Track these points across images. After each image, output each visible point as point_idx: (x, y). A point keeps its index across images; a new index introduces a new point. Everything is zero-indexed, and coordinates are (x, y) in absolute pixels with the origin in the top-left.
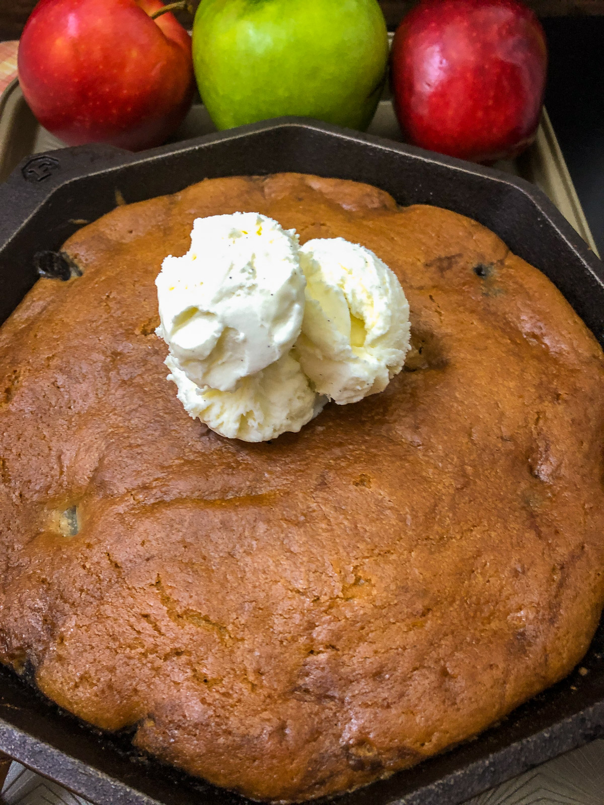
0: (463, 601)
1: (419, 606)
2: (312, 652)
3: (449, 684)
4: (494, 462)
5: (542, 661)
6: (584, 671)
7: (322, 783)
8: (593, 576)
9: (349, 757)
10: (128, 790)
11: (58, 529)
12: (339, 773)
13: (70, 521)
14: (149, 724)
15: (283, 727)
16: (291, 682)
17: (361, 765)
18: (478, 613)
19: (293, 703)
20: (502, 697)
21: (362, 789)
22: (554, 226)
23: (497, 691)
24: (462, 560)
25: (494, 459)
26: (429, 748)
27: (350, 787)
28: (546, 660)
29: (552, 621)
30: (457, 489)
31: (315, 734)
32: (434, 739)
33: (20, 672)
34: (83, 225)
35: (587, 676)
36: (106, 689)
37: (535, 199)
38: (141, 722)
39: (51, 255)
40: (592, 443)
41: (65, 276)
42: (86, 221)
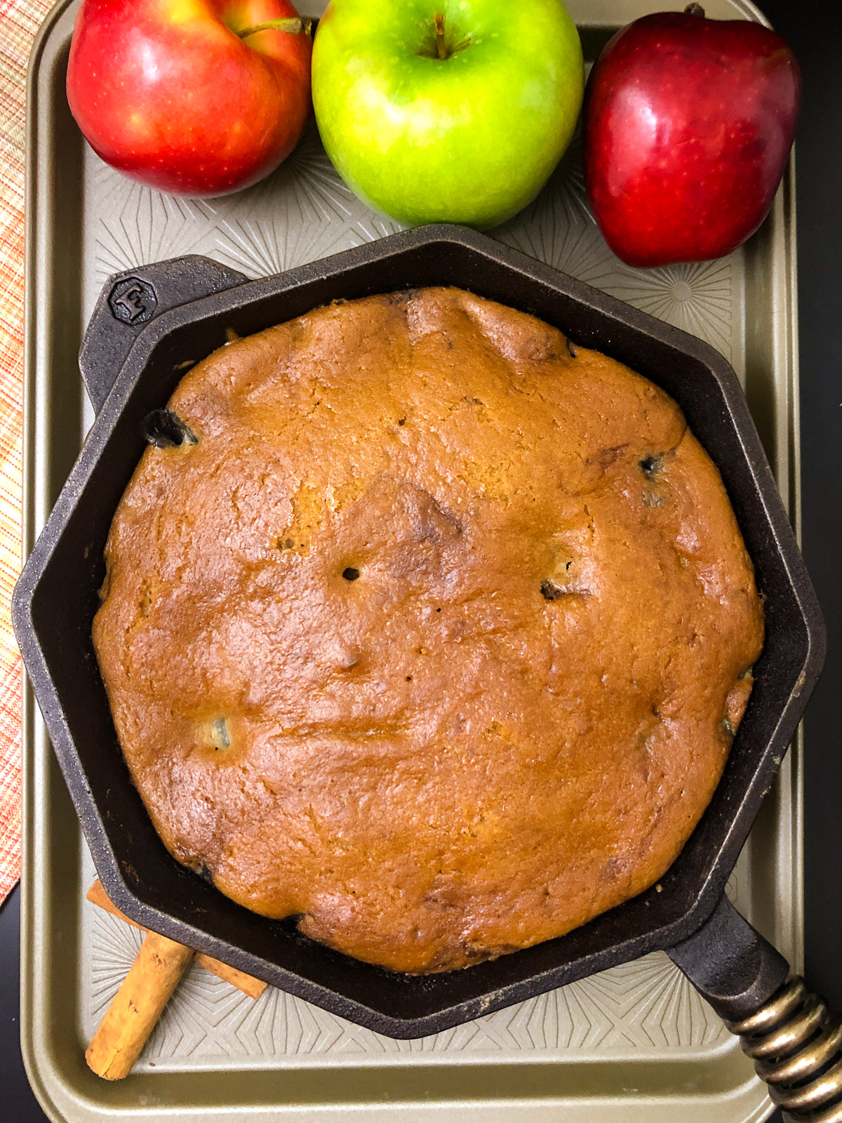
0: (570, 835)
1: (533, 842)
2: (440, 872)
3: (548, 900)
4: (620, 704)
5: (626, 885)
6: (659, 889)
7: (444, 964)
8: (684, 819)
9: (465, 949)
10: (302, 980)
11: (210, 740)
12: (457, 959)
13: (220, 730)
14: (309, 920)
15: (416, 930)
16: (423, 894)
17: (473, 954)
18: (582, 845)
19: (423, 909)
20: (589, 911)
21: (475, 967)
22: (737, 429)
23: (586, 907)
24: (574, 802)
25: (620, 702)
26: (527, 944)
27: (465, 966)
28: (630, 885)
29: (640, 855)
30: (580, 735)
31: (440, 933)
32: (532, 939)
33: (199, 871)
34: (190, 368)
35: (662, 892)
36: (273, 894)
37: (724, 386)
38: (303, 915)
39: (158, 414)
40: (715, 686)
41: (177, 441)
42: (192, 362)
